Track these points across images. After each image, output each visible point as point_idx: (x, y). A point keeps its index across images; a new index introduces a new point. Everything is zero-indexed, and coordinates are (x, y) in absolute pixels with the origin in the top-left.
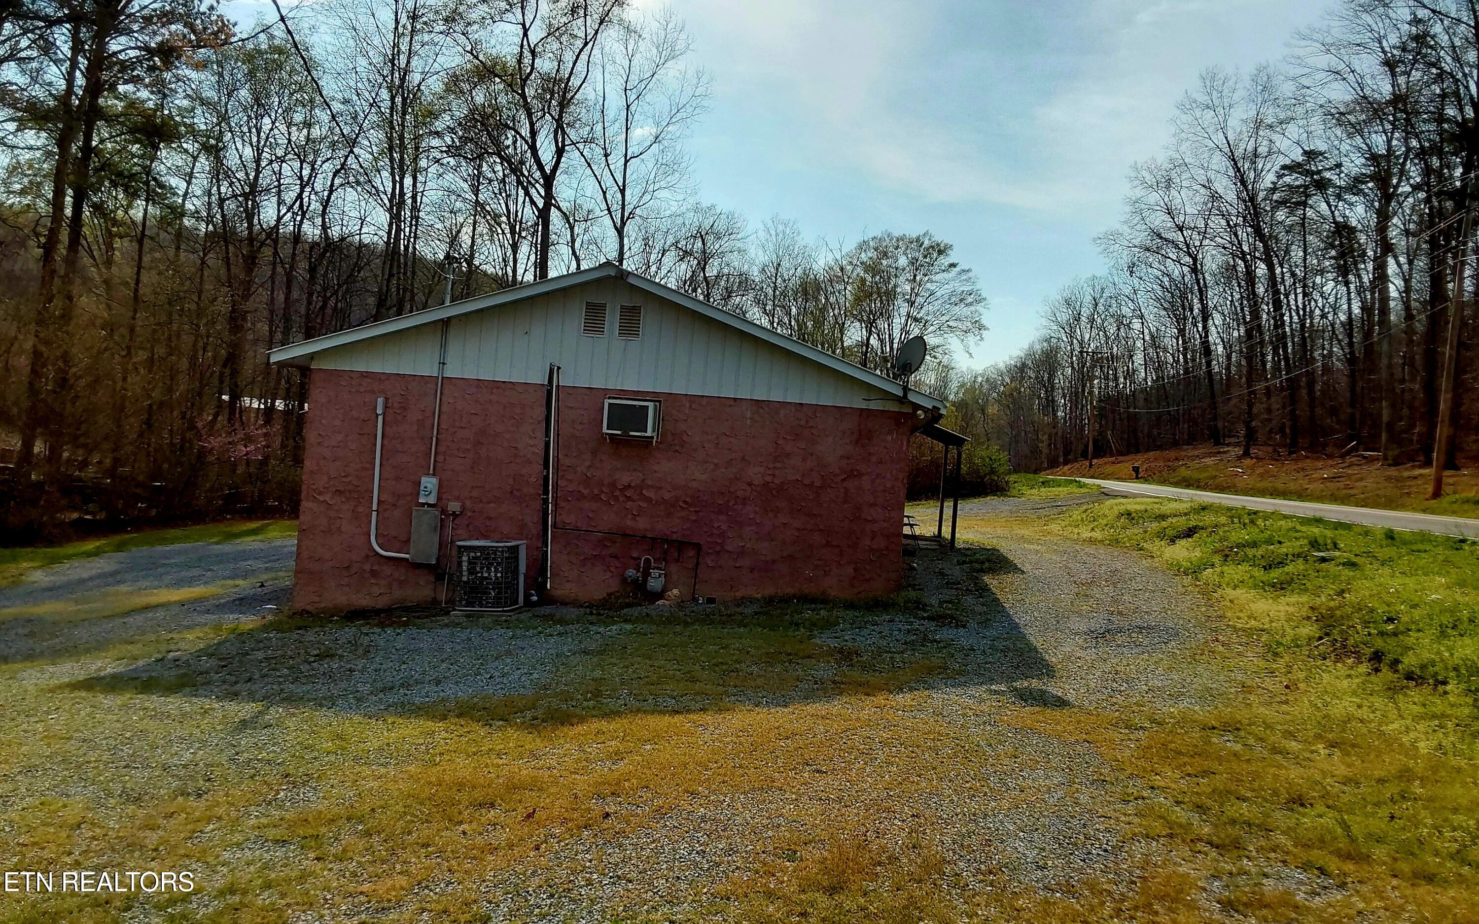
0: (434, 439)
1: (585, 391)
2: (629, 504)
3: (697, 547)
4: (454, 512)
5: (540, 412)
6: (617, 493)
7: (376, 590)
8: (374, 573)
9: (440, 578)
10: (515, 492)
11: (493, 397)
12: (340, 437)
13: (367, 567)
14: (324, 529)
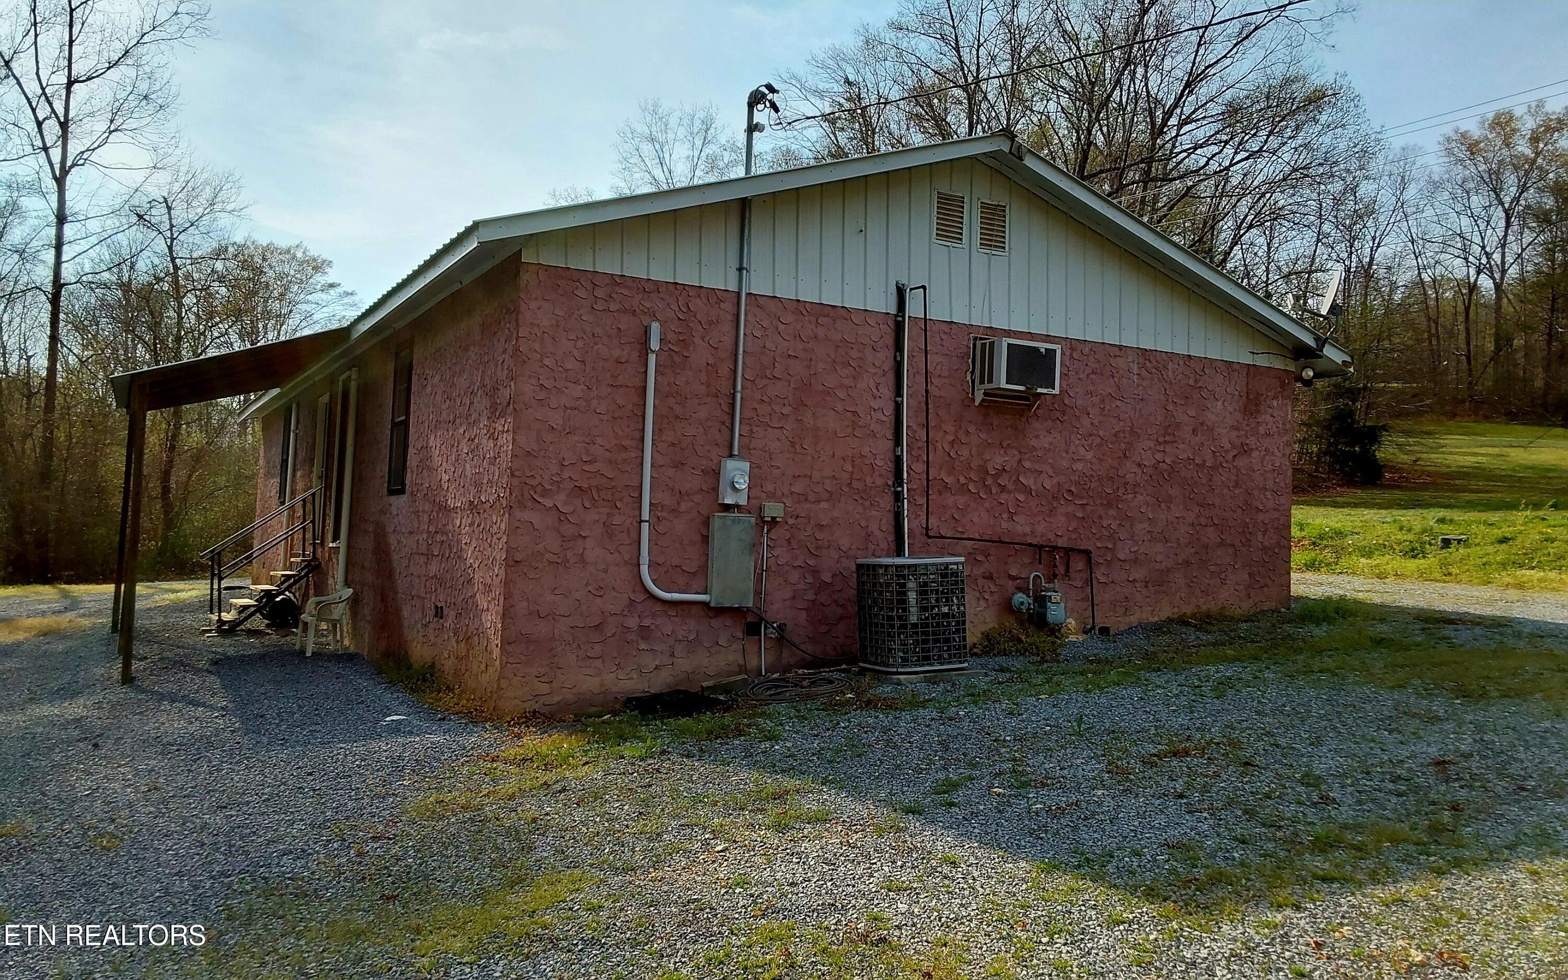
0: (739, 396)
1: (945, 328)
2: (1004, 497)
3: (1087, 553)
4: (773, 518)
5: (885, 357)
6: (989, 481)
7: (650, 662)
8: (645, 632)
9: (753, 630)
10: (855, 484)
11: (821, 332)
12: (577, 391)
13: (632, 622)
14: (555, 558)
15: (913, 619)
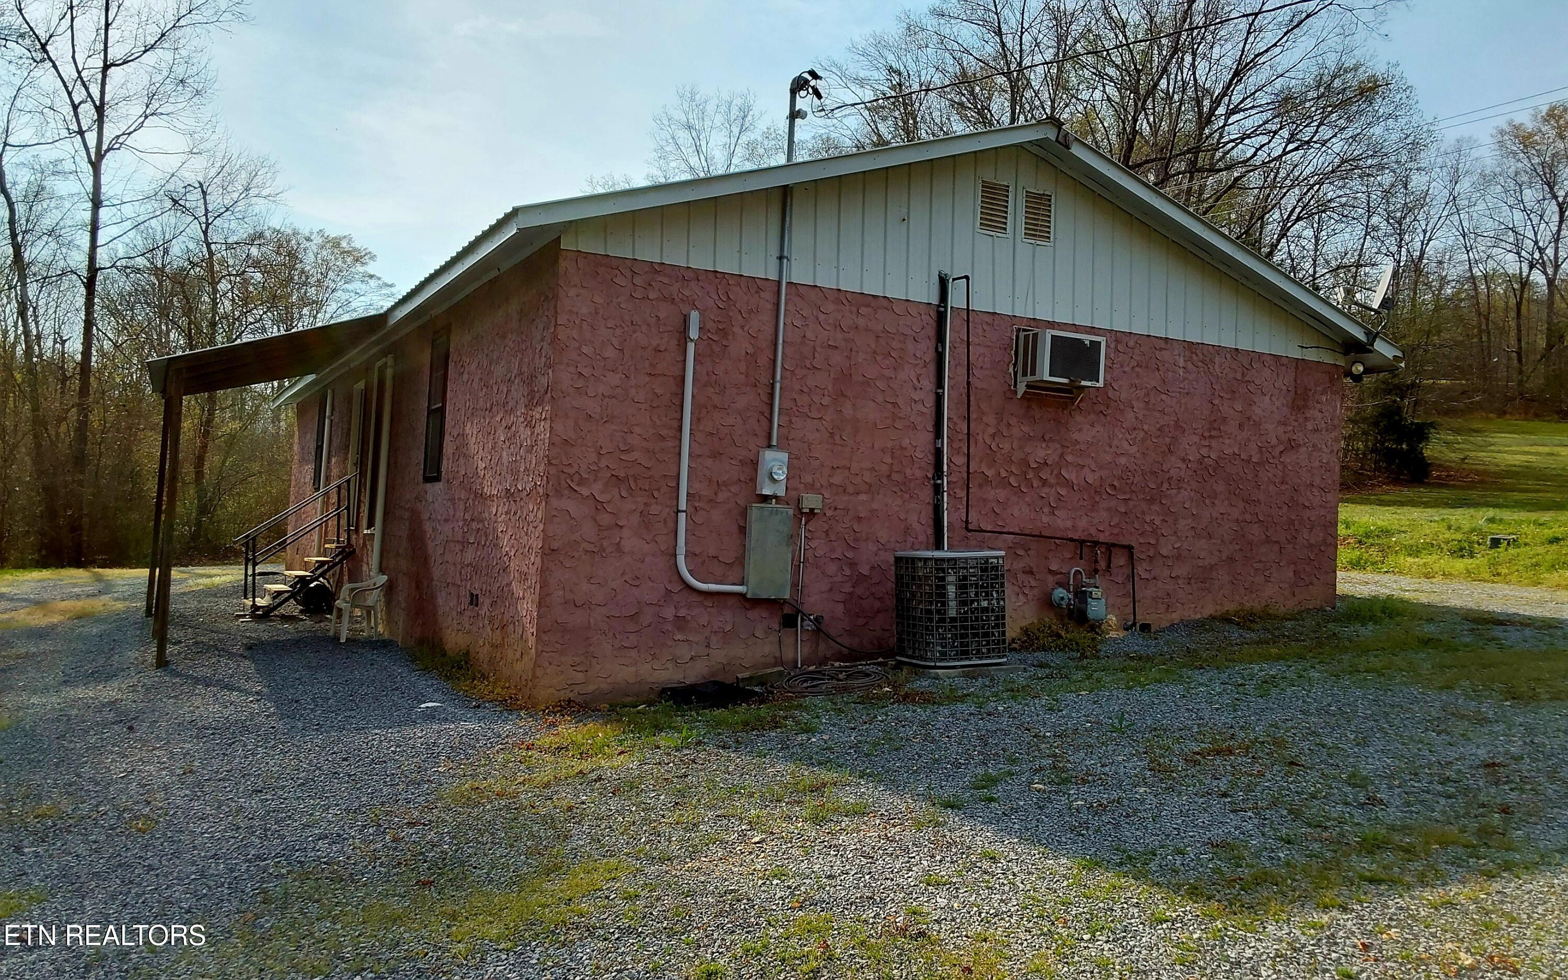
0: (778, 386)
1: (988, 319)
2: (1044, 491)
3: (1129, 548)
4: (812, 510)
5: (925, 349)
6: (1031, 475)
7: (684, 652)
8: (681, 623)
9: (789, 622)
10: (895, 476)
11: (861, 322)
12: (614, 379)
13: (669, 612)
14: (591, 548)
15: (952, 613)
